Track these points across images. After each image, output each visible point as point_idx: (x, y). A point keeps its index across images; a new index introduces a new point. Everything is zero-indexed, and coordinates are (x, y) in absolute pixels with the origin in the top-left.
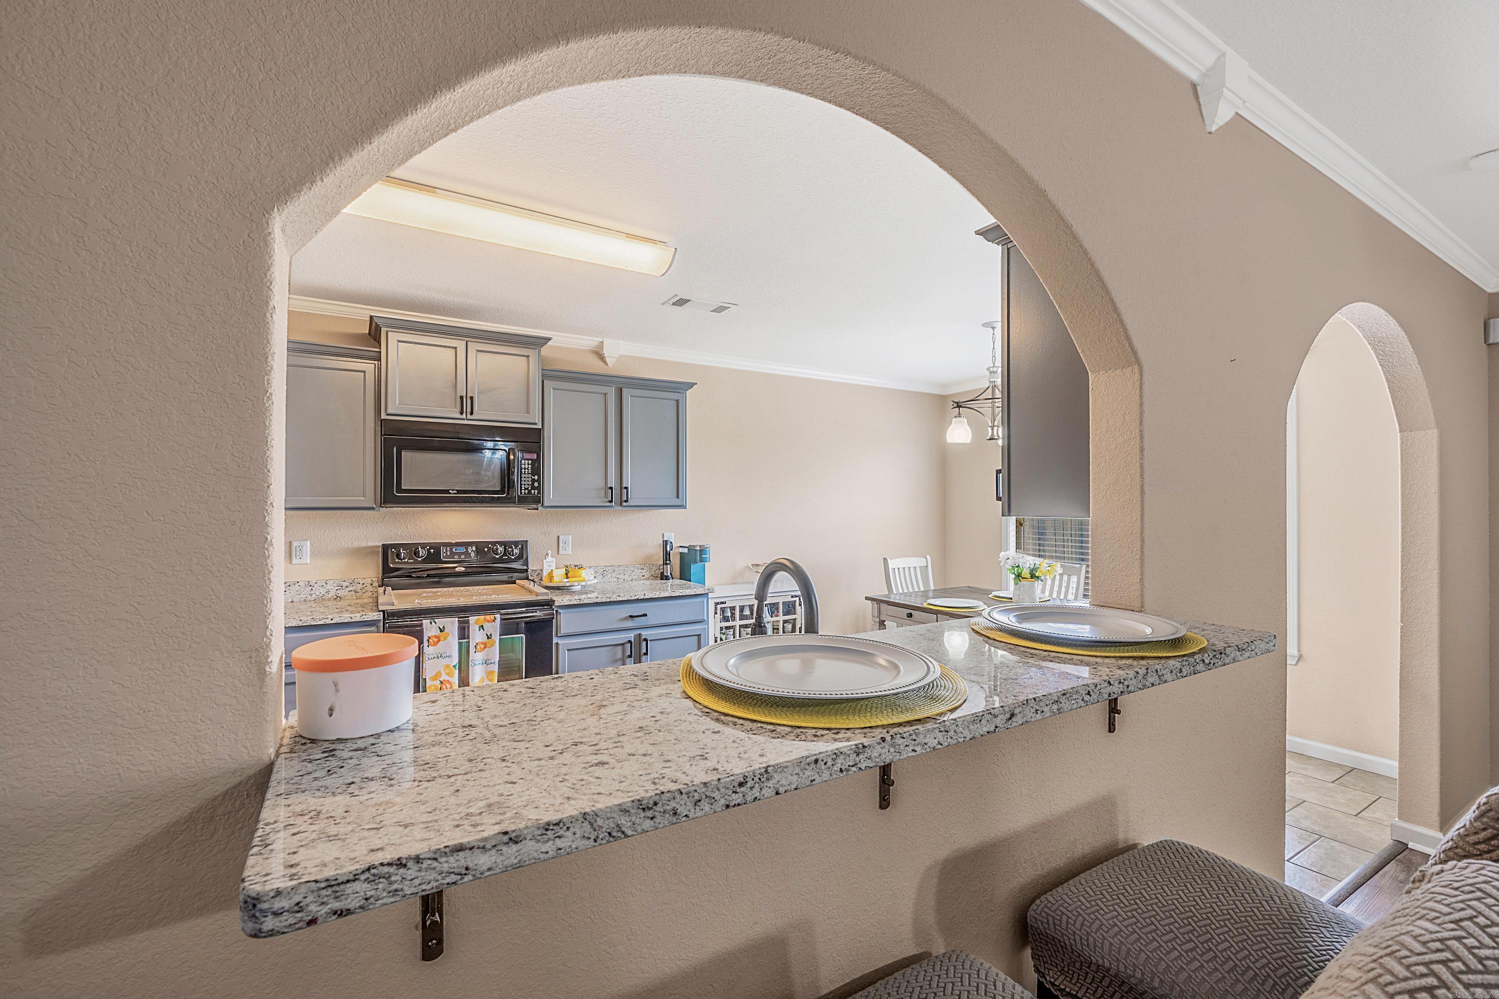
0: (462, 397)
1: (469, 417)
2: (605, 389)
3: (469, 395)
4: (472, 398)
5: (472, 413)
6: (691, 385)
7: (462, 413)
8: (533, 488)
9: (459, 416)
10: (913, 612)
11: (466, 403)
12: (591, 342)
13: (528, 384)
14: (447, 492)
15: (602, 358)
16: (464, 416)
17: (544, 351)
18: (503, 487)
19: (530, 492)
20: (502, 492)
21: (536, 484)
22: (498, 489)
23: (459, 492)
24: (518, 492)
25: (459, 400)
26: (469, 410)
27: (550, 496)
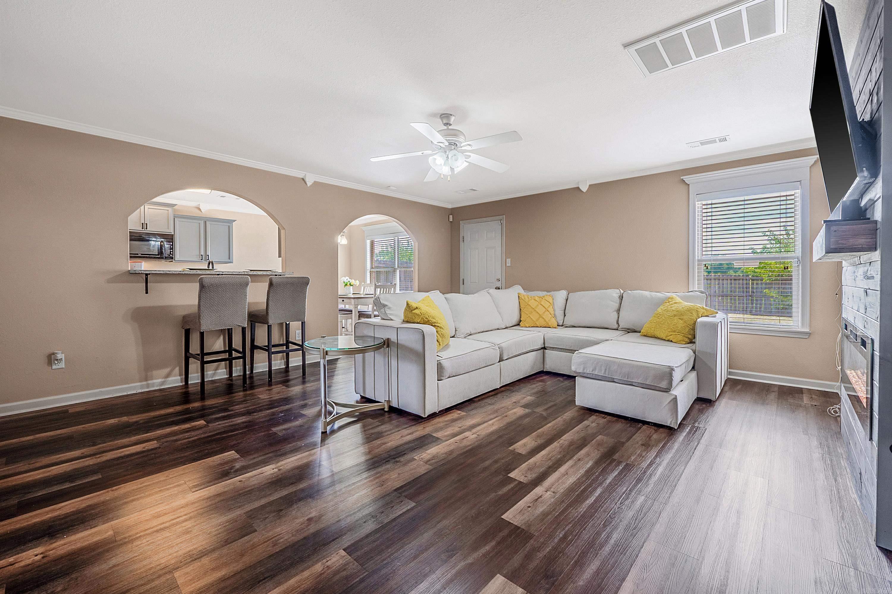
0: (143, 224)
1: (146, 230)
2: (200, 222)
3: (145, 223)
4: (146, 224)
5: (146, 229)
6: (235, 221)
7: (143, 228)
8: (170, 254)
9: (142, 230)
10: (344, 300)
11: (144, 225)
12: (194, 204)
13: (168, 219)
14: (138, 254)
15: (200, 209)
16: (144, 230)
17: (175, 207)
18: (159, 253)
19: (169, 255)
20: (158, 255)
21: (172, 253)
22: (157, 254)
23: (142, 254)
24: (165, 255)
25: (142, 225)
26: (145, 227)
27: (177, 257)
